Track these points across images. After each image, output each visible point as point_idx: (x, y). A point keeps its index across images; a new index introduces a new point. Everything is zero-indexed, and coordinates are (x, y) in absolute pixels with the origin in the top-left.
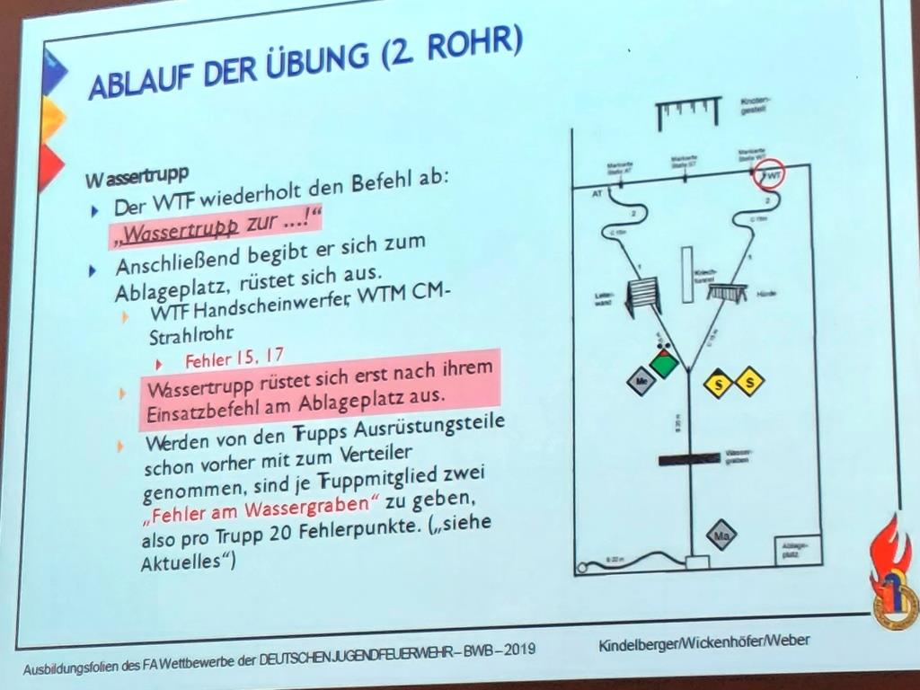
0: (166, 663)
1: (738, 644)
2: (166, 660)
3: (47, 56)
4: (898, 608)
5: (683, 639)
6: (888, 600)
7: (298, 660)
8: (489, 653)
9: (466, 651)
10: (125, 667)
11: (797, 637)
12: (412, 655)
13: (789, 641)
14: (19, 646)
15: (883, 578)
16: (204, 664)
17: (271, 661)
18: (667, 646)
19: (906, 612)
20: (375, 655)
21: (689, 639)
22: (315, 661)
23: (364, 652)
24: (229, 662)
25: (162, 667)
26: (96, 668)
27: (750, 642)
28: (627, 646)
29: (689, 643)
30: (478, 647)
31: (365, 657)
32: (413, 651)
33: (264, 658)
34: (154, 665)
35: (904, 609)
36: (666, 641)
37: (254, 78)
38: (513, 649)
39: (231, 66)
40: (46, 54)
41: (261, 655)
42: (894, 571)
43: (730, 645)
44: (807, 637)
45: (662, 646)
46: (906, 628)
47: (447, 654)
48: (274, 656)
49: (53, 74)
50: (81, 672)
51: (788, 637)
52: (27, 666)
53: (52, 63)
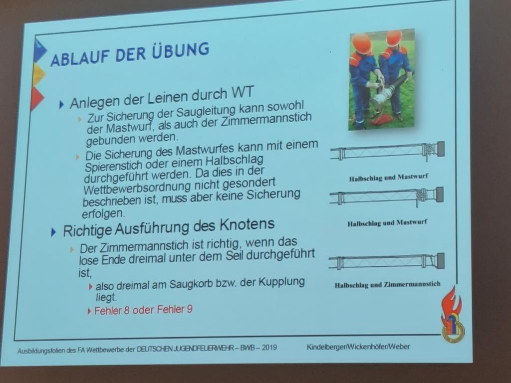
0: (90, 350)
1: (375, 347)
2: (90, 348)
3: (37, 42)
4: (454, 332)
5: (348, 344)
6: (449, 328)
7: (156, 350)
8: (253, 349)
9: (241, 348)
10: (68, 351)
11: (404, 345)
12: (214, 349)
13: (400, 347)
14: (16, 339)
15: (448, 317)
16: (109, 350)
17: (143, 350)
18: (340, 348)
19: (458, 334)
20: (195, 348)
21: (351, 345)
22: (165, 351)
23: (190, 347)
24: (121, 350)
25: (88, 351)
26: (54, 351)
27: (380, 347)
28: (321, 347)
29: (351, 346)
30: (248, 346)
31: (191, 350)
32: (214, 347)
33: (139, 348)
34: (83, 350)
35: (457, 332)
36: (340, 345)
37: (144, 58)
38: (266, 347)
39: (131, 51)
40: (36, 42)
41: (138, 347)
42: (453, 314)
43: (371, 348)
44: (409, 346)
45: (338, 347)
46: (458, 342)
47: (231, 349)
48: (144, 348)
49: (39, 52)
50: (47, 353)
51: (399, 345)
52: (20, 349)
53: (39, 46)
